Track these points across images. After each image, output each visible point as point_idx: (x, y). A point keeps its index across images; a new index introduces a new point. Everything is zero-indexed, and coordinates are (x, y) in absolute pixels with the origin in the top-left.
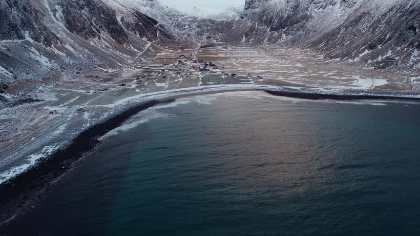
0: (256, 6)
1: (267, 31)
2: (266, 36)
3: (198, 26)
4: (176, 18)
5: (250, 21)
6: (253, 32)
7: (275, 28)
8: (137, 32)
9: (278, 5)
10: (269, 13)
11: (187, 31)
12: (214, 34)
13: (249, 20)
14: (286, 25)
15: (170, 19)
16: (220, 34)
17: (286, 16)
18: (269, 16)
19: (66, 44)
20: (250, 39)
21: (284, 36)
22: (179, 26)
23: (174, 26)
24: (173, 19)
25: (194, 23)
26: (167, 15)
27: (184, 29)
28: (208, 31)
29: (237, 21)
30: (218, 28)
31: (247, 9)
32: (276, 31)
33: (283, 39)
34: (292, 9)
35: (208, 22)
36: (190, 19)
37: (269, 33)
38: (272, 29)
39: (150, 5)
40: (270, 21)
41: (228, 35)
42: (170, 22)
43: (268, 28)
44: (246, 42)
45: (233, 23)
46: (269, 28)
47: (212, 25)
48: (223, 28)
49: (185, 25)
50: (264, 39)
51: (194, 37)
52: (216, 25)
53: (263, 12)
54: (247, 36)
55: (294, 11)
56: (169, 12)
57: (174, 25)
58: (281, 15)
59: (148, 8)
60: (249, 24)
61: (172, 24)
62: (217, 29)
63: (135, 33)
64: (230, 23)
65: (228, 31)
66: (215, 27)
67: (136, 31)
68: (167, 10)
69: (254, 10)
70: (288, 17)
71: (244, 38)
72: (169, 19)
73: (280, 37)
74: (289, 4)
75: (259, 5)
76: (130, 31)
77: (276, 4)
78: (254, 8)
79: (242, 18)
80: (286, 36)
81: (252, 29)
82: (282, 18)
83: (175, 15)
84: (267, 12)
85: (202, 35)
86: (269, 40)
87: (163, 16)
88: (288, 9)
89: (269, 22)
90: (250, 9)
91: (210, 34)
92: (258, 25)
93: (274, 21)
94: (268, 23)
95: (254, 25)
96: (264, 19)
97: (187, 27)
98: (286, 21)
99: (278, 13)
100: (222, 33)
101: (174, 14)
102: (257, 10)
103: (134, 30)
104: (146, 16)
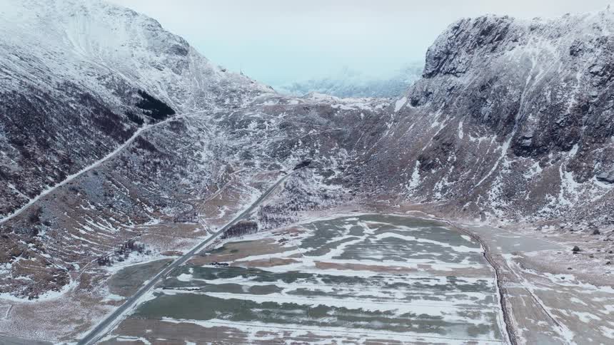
0: (460, 68)
1: (498, 154)
2: (495, 174)
3: (283, 126)
4: (235, 100)
5: (438, 114)
6: (446, 154)
7: (533, 146)
9: (534, 63)
10: (505, 91)
11: (248, 139)
12: (323, 152)
13: (436, 109)
14: (574, 138)
15: (220, 102)
16: (344, 153)
17: (572, 102)
18: (505, 101)
20: (436, 179)
21: (569, 181)
22: (234, 123)
23: (220, 123)
24: (227, 101)
25: (277, 115)
26: (214, 90)
27: (242, 134)
28: (307, 140)
29: (400, 113)
30: (341, 133)
31: (430, 75)
32: (536, 157)
33: (567, 196)
34: (597, 79)
35: (314, 114)
36: (271, 103)
37: (507, 163)
38: (518, 149)
39: (174, 66)
40: (510, 121)
41: (367, 160)
42: (217, 109)
43: (501, 141)
44: (421, 190)
45: (388, 118)
46: (506, 146)
47: (326, 121)
48: (355, 133)
49: (249, 121)
50: (487, 185)
51: (257, 163)
52: (338, 121)
53: (483, 88)
54: (426, 166)
55: (603, 83)
56: (224, 83)
57: (221, 119)
58: (553, 97)
59: (168, 73)
60: (436, 124)
61: (218, 116)
62: (338, 136)
64: (378, 117)
65: (370, 142)
66: (333, 128)
68: (219, 77)
69: (452, 78)
70: (583, 108)
71: (416, 175)
72: (217, 101)
73: (551, 184)
74: (580, 59)
75: (469, 64)
77: (528, 60)
78: (453, 72)
79: (415, 103)
80: (578, 180)
81: (445, 144)
82: (556, 109)
83: (234, 91)
84: (496, 86)
85: (284, 156)
86: (508, 194)
87: (202, 95)
88: (579, 76)
89: (505, 121)
90: (438, 78)
91: (312, 153)
92: (466, 131)
93: (524, 120)
94: (500, 126)
95: (450, 128)
96: (486, 110)
97: (253, 125)
98: (572, 121)
99: (539, 90)
100: (349, 148)
101: (234, 88)
102: (464, 81)
104: (144, 94)
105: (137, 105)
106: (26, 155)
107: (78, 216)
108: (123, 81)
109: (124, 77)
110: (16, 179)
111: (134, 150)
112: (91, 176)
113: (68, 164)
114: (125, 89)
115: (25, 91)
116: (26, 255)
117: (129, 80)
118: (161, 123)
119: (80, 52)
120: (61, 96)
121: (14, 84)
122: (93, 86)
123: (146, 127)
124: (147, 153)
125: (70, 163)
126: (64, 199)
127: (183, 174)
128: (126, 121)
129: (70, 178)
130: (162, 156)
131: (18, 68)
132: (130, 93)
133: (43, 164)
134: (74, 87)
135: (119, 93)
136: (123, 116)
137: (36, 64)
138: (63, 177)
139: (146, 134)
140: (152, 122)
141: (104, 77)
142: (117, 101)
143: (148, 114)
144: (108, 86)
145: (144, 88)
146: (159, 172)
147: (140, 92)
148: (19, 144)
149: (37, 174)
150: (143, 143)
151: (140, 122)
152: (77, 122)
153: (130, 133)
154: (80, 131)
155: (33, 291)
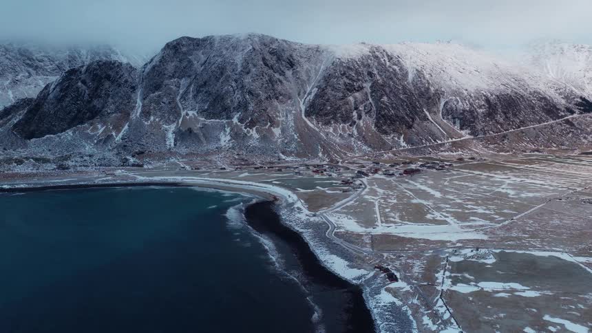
8: (458, 122)
19: (278, 127)
63: (454, 123)
67: (457, 119)
76: (448, 119)
103: (454, 118)
104: (584, 99)
105: (576, 104)
106: (507, 117)
107: (521, 140)
108: (572, 91)
109: (574, 89)
110: (501, 124)
111: (561, 124)
112: (532, 129)
113: (523, 123)
114: (571, 95)
115: (513, 94)
116: (499, 145)
117: (576, 91)
118: (588, 114)
119: (552, 76)
120: (529, 97)
121: (509, 92)
122: (552, 94)
123: (575, 115)
124: (568, 126)
125: (523, 122)
126: (518, 134)
127: (585, 138)
128: (564, 111)
129: (522, 128)
130: (577, 129)
131: (513, 85)
132: (574, 98)
133: (512, 122)
134: (539, 93)
135: (566, 98)
136: (563, 109)
137: (522, 83)
138: (519, 127)
139: (573, 118)
140: (581, 113)
141: (560, 89)
142: (563, 102)
143: (580, 109)
144: (560, 94)
145: (585, 95)
146: (570, 135)
147: (581, 98)
148: (505, 113)
149: (509, 124)
150: (567, 122)
151: (572, 112)
152: (533, 108)
153: (562, 117)
154: (533, 112)
155: (498, 152)
